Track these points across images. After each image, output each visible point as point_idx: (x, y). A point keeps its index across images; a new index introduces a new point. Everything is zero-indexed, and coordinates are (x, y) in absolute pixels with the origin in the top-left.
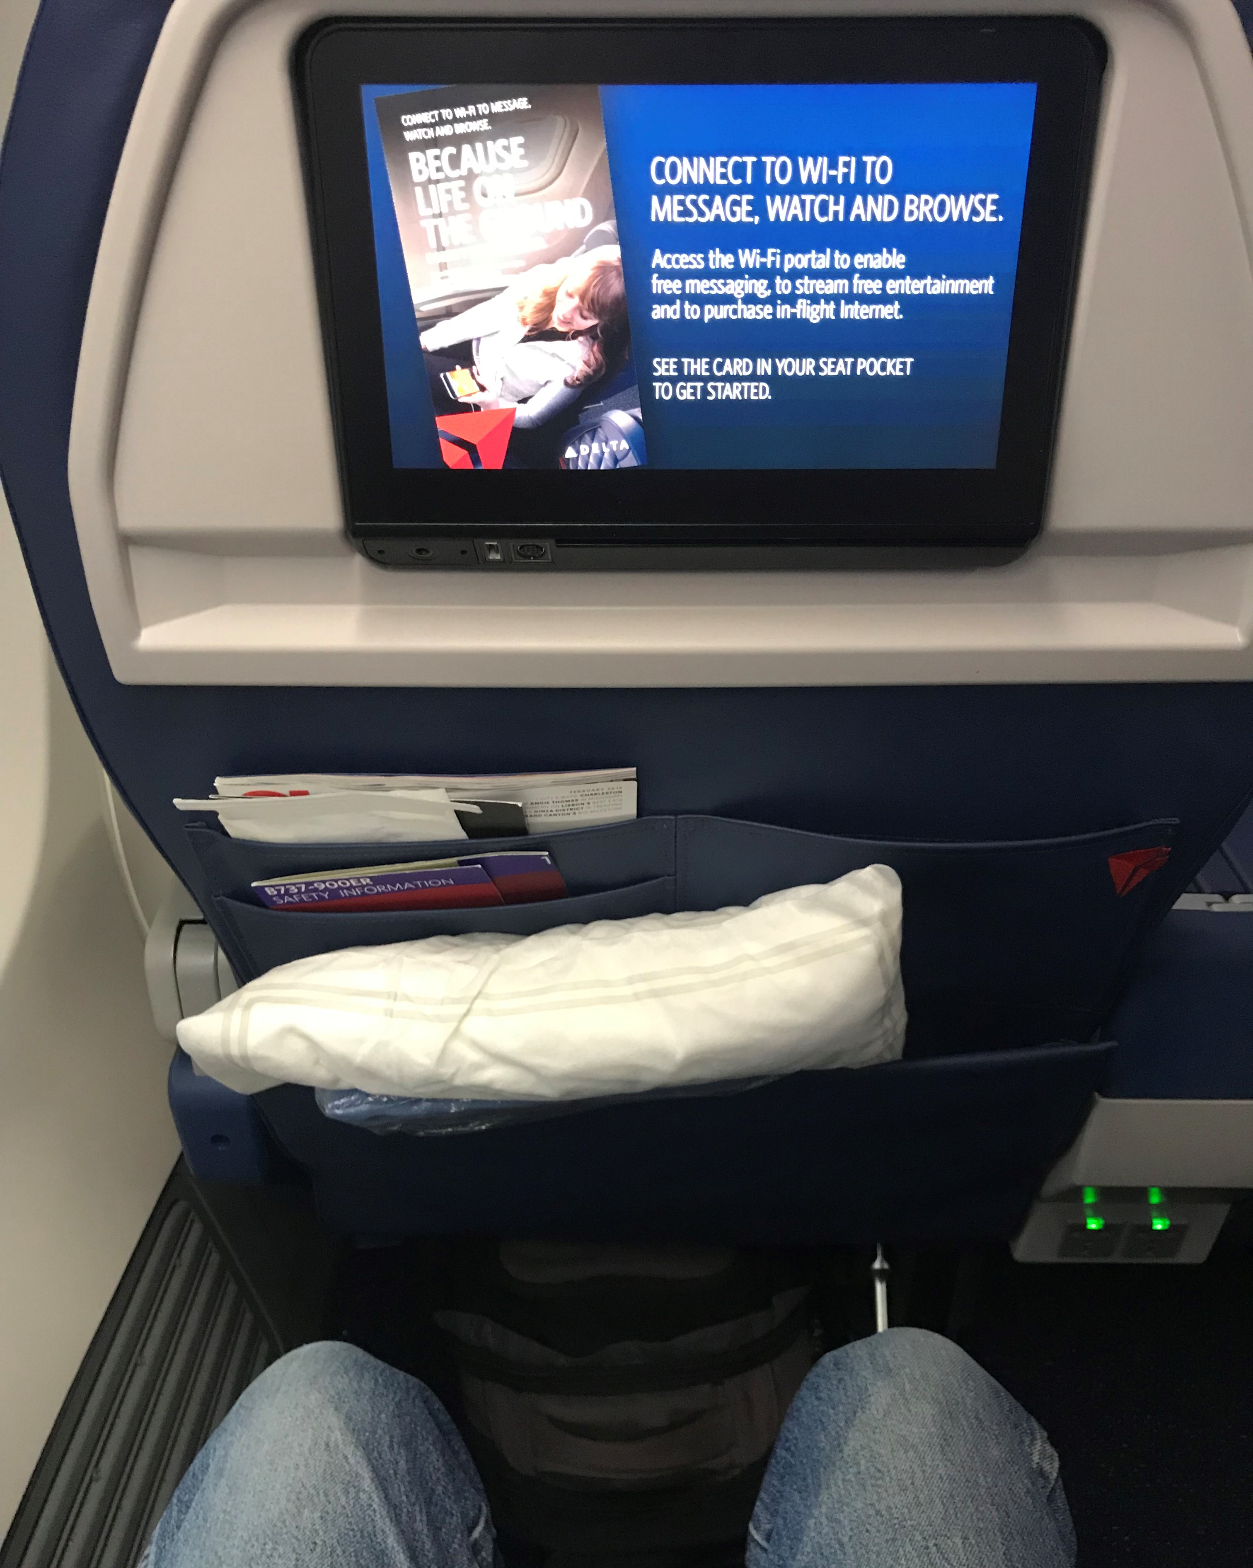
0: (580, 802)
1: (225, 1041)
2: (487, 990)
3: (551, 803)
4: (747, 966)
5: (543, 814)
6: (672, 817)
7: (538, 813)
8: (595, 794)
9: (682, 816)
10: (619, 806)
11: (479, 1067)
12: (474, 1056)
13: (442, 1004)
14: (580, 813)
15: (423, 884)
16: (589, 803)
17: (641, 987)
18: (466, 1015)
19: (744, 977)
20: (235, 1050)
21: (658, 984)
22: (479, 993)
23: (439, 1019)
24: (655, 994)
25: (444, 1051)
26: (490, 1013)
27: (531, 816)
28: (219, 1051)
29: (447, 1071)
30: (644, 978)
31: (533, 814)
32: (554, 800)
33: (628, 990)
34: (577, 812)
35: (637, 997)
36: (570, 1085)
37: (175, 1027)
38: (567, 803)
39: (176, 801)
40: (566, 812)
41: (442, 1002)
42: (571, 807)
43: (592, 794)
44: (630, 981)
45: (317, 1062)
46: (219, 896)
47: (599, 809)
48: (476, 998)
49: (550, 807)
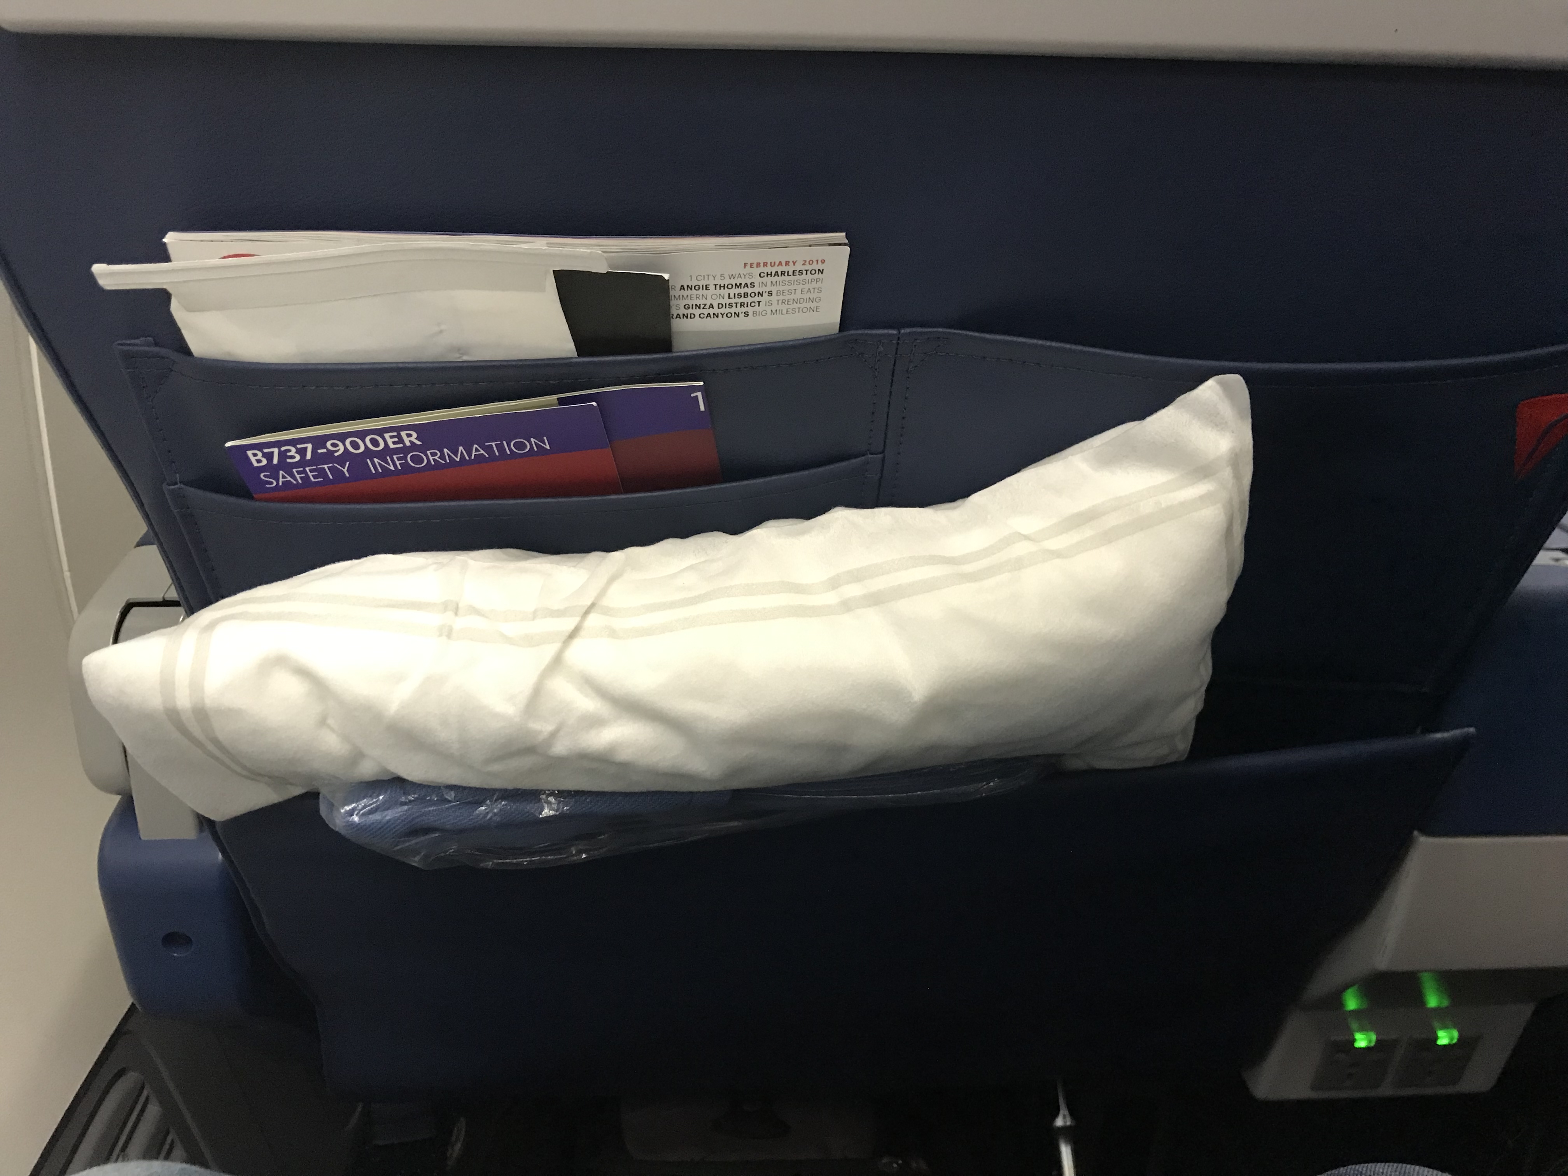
0: (756, 290)
1: (167, 684)
2: (606, 602)
3: (712, 287)
4: (1022, 549)
5: (697, 312)
6: (895, 332)
7: (690, 311)
8: (783, 273)
9: (908, 330)
10: (813, 305)
11: (594, 722)
12: (587, 704)
13: (534, 619)
14: (755, 313)
15: (500, 447)
16: (770, 293)
17: (853, 591)
18: (573, 635)
19: (1018, 564)
20: (183, 700)
21: (878, 584)
22: (593, 605)
23: (530, 641)
24: (875, 600)
25: (537, 692)
26: (613, 633)
27: (678, 316)
28: (156, 702)
29: (543, 727)
30: (856, 576)
31: (682, 311)
32: (719, 282)
33: (831, 598)
34: (750, 310)
35: (847, 606)
36: (742, 753)
37: (81, 661)
38: (737, 291)
39: (98, 269)
40: (733, 310)
41: (535, 615)
42: (742, 300)
43: (777, 273)
44: (834, 583)
45: (323, 722)
46: (176, 484)
47: (784, 308)
48: (587, 612)
49: (712, 297)
